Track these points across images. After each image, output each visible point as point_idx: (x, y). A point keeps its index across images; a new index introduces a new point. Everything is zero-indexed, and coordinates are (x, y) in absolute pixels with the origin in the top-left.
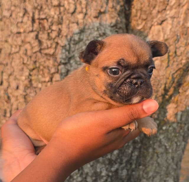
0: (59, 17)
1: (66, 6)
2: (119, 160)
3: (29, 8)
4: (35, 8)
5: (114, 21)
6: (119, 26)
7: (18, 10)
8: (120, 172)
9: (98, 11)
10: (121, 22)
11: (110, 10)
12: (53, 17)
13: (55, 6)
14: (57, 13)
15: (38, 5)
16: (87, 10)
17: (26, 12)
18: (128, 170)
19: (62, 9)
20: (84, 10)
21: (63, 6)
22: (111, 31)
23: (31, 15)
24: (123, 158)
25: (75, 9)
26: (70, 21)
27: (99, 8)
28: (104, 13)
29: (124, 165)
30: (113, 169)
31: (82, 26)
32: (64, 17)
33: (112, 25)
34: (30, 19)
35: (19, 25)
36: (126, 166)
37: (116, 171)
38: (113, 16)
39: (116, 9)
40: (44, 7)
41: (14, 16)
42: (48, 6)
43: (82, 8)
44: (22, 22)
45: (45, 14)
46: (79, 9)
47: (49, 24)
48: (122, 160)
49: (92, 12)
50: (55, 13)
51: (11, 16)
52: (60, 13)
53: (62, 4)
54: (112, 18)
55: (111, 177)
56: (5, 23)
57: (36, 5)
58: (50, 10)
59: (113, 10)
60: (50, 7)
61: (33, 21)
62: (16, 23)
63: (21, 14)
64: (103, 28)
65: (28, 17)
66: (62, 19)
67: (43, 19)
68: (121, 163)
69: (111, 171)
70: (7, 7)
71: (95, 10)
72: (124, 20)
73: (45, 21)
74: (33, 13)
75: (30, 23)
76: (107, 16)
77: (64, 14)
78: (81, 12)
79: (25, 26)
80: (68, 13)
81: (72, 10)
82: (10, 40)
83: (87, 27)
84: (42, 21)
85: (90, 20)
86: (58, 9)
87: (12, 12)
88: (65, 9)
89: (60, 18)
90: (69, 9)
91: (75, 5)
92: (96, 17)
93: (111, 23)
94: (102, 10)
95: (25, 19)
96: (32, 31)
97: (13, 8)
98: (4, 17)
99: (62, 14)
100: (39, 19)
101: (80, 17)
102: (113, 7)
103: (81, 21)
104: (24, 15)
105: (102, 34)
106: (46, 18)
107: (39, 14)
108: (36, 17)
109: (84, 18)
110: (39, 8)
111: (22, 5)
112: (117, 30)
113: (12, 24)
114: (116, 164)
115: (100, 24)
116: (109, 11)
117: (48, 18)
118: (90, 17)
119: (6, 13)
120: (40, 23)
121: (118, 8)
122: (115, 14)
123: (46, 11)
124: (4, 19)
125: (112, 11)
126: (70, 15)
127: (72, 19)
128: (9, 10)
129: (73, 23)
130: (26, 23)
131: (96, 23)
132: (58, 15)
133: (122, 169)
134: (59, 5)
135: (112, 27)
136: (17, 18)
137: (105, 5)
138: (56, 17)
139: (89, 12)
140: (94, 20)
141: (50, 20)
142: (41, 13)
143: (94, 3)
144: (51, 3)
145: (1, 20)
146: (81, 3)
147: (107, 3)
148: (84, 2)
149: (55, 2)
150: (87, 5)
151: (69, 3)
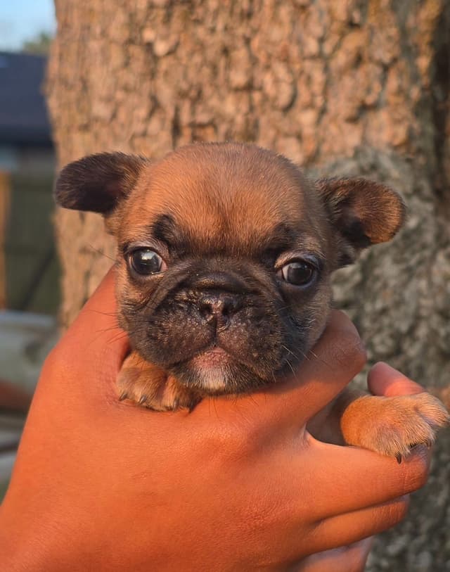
0: (247, 121)
1: (270, 89)
2: (409, 525)
3: (166, 94)
4: (182, 95)
5: (401, 133)
6: (417, 144)
7: (133, 99)
8: (411, 557)
9: (357, 104)
10: (423, 134)
11: (393, 99)
12: (232, 121)
13: (237, 90)
14: (244, 107)
15: (191, 86)
16: (326, 100)
17: (155, 106)
18: (434, 555)
19: (257, 96)
20: (319, 101)
21: (261, 89)
22: (394, 159)
23: (170, 113)
24: (422, 518)
25: (294, 98)
26: (278, 132)
27: (360, 94)
28: (375, 107)
29: (422, 539)
30: (393, 549)
31: (311, 147)
32: (263, 121)
33: (397, 142)
34: (168, 125)
35: (137, 142)
36: (430, 541)
37: (401, 556)
38: (397, 116)
39: (407, 98)
40: (208, 91)
41: (122, 116)
42: (216, 87)
43: (313, 95)
44: (144, 134)
45: (211, 110)
46: (304, 96)
47: (221, 138)
48: (417, 525)
49: (341, 105)
50: (238, 110)
51: (114, 116)
52: (252, 108)
53: (257, 83)
54: (397, 122)
56: (97, 136)
57: (184, 86)
58: (222, 99)
59: (400, 100)
60: (223, 91)
61: (176, 129)
62: (130, 137)
63: (142, 112)
64: (370, 152)
65: (163, 121)
66: (256, 125)
67: (202, 126)
68: (415, 534)
69: (385, 556)
70: (104, 92)
71: (350, 99)
72: (430, 129)
73: (209, 131)
74: (177, 110)
75: (166, 136)
76: (383, 117)
77: (263, 112)
78: (310, 106)
79: (154, 147)
80: (274, 108)
81: (284, 99)
83: (325, 148)
84: (199, 133)
85: (333, 129)
86: (245, 96)
87: (118, 105)
88: (265, 98)
89: (251, 123)
90: (276, 98)
91: (294, 84)
92: (353, 120)
93: (394, 136)
94: (370, 100)
95: (154, 125)
97: (120, 95)
98: (97, 119)
99: (258, 112)
100: (195, 126)
101: (307, 118)
102: (400, 91)
103: (308, 131)
104: (151, 113)
105: (366, 168)
106: (212, 124)
107: (193, 112)
108: (185, 118)
109: (318, 122)
110: (193, 93)
111: (146, 87)
112: (410, 156)
113: (117, 139)
114: (401, 533)
115: (364, 139)
116: (387, 103)
117: (217, 121)
118: (334, 120)
119: (101, 110)
120: (194, 138)
121: (415, 93)
122: (404, 111)
123: (214, 102)
124: (96, 127)
125: (397, 104)
126: (277, 115)
127: (285, 125)
128: (109, 100)
129: (287, 135)
130: (155, 137)
131: (352, 138)
132: (246, 114)
133: (419, 551)
134: (249, 87)
135: (396, 148)
136: (131, 123)
137: (376, 86)
138: (239, 119)
139: (332, 107)
140: (347, 127)
141: (223, 128)
142: (200, 108)
143: (348, 82)
144: (227, 80)
145: (85, 128)
146: (309, 80)
147: (384, 81)
148: (318, 77)
149: (239, 78)
150: (327, 85)
151: (277, 81)
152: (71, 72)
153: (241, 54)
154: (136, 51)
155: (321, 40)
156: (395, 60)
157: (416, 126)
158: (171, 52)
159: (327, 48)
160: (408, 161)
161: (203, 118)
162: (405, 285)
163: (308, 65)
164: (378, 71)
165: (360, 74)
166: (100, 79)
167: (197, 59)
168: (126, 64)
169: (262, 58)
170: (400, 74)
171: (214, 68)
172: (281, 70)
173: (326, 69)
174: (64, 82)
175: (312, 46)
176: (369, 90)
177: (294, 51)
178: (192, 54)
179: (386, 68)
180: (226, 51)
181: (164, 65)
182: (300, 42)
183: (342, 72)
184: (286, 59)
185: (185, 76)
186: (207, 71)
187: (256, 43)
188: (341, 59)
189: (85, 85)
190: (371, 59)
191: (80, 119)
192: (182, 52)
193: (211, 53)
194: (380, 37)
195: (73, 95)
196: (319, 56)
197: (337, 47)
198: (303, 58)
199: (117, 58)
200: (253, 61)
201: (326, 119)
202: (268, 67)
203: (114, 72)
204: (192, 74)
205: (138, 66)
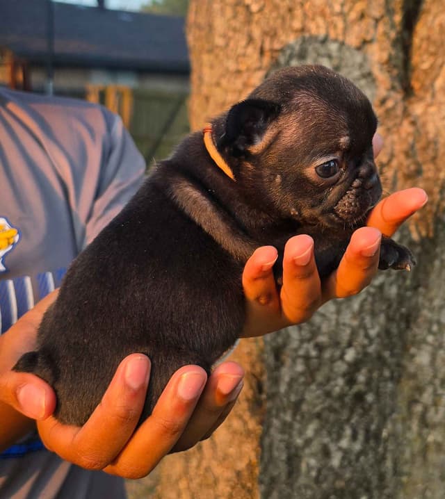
0: (301, 48)
1: (314, 30)
3: (257, 33)
4: (265, 33)
5: (385, 56)
6: (394, 62)
7: (238, 36)
8: (386, 288)
9: (362, 40)
10: (397, 58)
11: (381, 38)
12: (293, 48)
13: (296, 31)
14: (300, 41)
15: (271, 29)
16: (345, 37)
17: (250, 40)
18: (400, 287)
19: (306, 34)
20: (341, 38)
21: (309, 31)
22: (381, 70)
23: (259, 44)
27: (363, 34)
28: (371, 42)
30: (377, 283)
31: (336, 62)
32: (310, 48)
33: (383, 61)
34: (258, 50)
35: (240, 59)
36: (397, 280)
37: (381, 287)
38: (383, 47)
39: (389, 37)
40: (280, 32)
41: (232, 44)
42: (285, 30)
43: (337, 34)
44: (244, 55)
45: (282, 42)
46: (333, 35)
47: (287, 57)
49: (352, 40)
50: (297, 42)
51: (227, 45)
52: (304, 42)
53: (307, 28)
54: (383, 50)
55: (373, 295)
56: (217, 56)
57: (267, 29)
58: (288, 36)
59: (384, 38)
60: (289, 32)
61: (262, 52)
62: (236, 57)
63: (243, 43)
64: (367, 66)
65: (255, 48)
66: (306, 51)
67: (277, 51)
69: (374, 286)
70: (222, 32)
71: (357, 38)
72: (401, 55)
73: (281, 54)
74: (263, 42)
75: (256, 56)
76: (375, 47)
77: (310, 44)
78: (335, 40)
79: (249, 62)
80: (316, 41)
81: (322, 37)
82: (224, 82)
83: (343, 64)
84: (275, 55)
85: (348, 54)
86: (300, 35)
87: (230, 39)
88: (311, 36)
89: (304, 49)
90: (317, 36)
91: (327, 29)
92: (359, 49)
93: (381, 59)
94: (368, 38)
95: (250, 50)
96: (259, 69)
97: (231, 34)
98: (217, 47)
99: (307, 43)
100: (273, 51)
101: (333, 47)
102: (385, 34)
103: (335, 54)
104: (248, 44)
105: (366, 74)
106: (283, 50)
107: (272, 43)
108: (267, 46)
109: (340, 49)
110: (272, 33)
111: (246, 29)
112: (390, 69)
113: (228, 57)
115: (364, 59)
116: (378, 40)
117: (285, 49)
118: (348, 49)
119: (219, 41)
120: (272, 58)
121: (393, 34)
122: (387, 44)
123: (283, 38)
124: (217, 51)
125: (383, 41)
126: (317, 45)
127: (322, 50)
128: (224, 36)
129: (323, 56)
130: (251, 57)
131: (358, 58)
132: (301, 45)
133: (391, 284)
134: (303, 30)
135: (382, 64)
136: (237, 48)
137: (372, 31)
138: (297, 47)
139: (348, 42)
140: (356, 53)
142: (276, 41)
143: (356, 28)
144: (291, 27)
145: (210, 51)
146: (335, 27)
147: (376, 27)
148: (340, 25)
149: (297, 24)
150: (345, 30)
151: (318, 27)
152: (202, 20)
153: (298, 12)
154: (241, 10)
155: (342, 5)
156: (382, 17)
157: (393, 52)
158: (261, 10)
159: (346, 9)
160: (389, 72)
161: (277, 46)
162: (385, 138)
163: (335, 19)
164: (372, 22)
165: (363, 24)
166: (220, 24)
167: (274, 15)
168: (235, 17)
169: (310, 14)
170: (385, 24)
171: (283, 19)
172: (320, 21)
173: (345, 21)
174: (199, 27)
175: (337, 8)
176: (367, 32)
177: (328, 11)
178: (271, 11)
179: (377, 21)
180: (290, 10)
181: (256, 17)
182: (331, 6)
183: (354, 22)
184: (323, 14)
185: (268, 23)
186: (279, 21)
187: (307, 6)
188: (353, 15)
189: (211, 27)
190: (369, 16)
191: (207, 46)
192: (266, 11)
193: (283, 11)
194: (374, 4)
195: (203, 33)
196: (342, 14)
197: (351, 9)
198: (333, 14)
199: (229, 12)
200: (305, 15)
201: (344, 48)
202: (313, 19)
203: (229, 20)
204: (272, 22)
205: (241, 17)
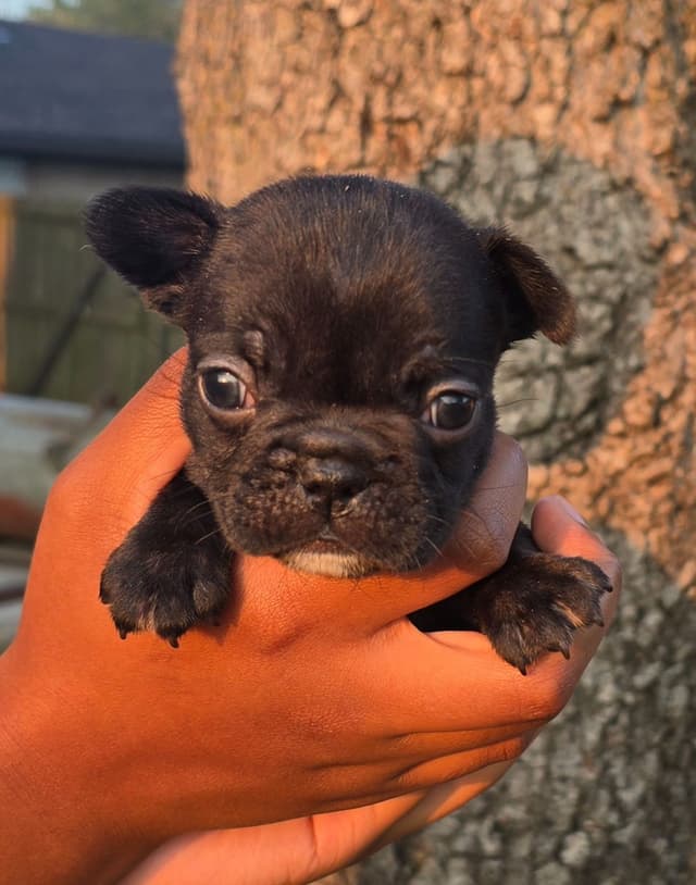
0: (464, 116)
1: (495, 74)
2: (662, 650)
3: (353, 78)
4: (375, 80)
5: (664, 138)
6: (683, 154)
7: (308, 84)
8: (663, 692)
9: (610, 98)
10: (690, 142)
11: (654, 95)
12: (443, 116)
13: (451, 75)
14: (460, 99)
15: (388, 69)
16: (569, 92)
17: (338, 94)
19: (477, 84)
20: (560, 93)
21: (483, 75)
22: (655, 171)
23: (359, 103)
24: (678, 642)
25: (527, 87)
26: (505, 130)
27: (613, 85)
28: (630, 104)
29: (678, 669)
30: (641, 680)
31: (548, 152)
32: (485, 117)
33: (658, 150)
34: (355, 119)
35: (312, 140)
36: (686, 673)
37: (650, 690)
38: (658, 116)
39: (672, 93)
40: (410, 75)
41: (290, 105)
42: (423, 71)
43: (552, 85)
44: (322, 131)
45: (414, 100)
46: (540, 86)
47: (428, 138)
48: (672, 651)
49: (588, 100)
50: (451, 102)
51: (279, 105)
52: (470, 100)
53: (478, 68)
54: (658, 124)
55: (632, 709)
56: (252, 133)
57: (378, 68)
58: (430, 87)
59: (664, 95)
60: (432, 76)
61: (366, 124)
62: (300, 134)
63: (320, 102)
64: (624, 162)
65: (347, 114)
66: (476, 123)
67: (402, 122)
68: (668, 662)
69: (632, 689)
70: (265, 73)
71: (599, 92)
73: (412, 128)
74: (368, 99)
75: (352, 133)
76: (639, 117)
77: (486, 105)
78: (548, 99)
79: (334, 147)
80: (500, 100)
81: (514, 90)
83: (565, 155)
84: (398, 130)
85: (576, 131)
86: (461, 84)
87: (284, 91)
88: (489, 87)
89: (469, 118)
90: (503, 88)
91: (527, 69)
92: (603, 119)
93: (655, 142)
94: (625, 95)
95: (336, 119)
96: (361, 165)
97: (287, 78)
98: (253, 109)
99: (478, 104)
100: (391, 121)
101: (543, 116)
102: (664, 84)
103: (544, 131)
104: (332, 103)
105: (620, 182)
106: (416, 120)
107: (390, 104)
108: (379, 110)
109: (558, 120)
110: (391, 78)
111: (326, 68)
112: (675, 170)
113: (282, 136)
114: (651, 660)
115: (617, 145)
116: (647, 99)
117: (422, 116)
118: (578, 118)
119: (261, 97)
120: (391, 137)
121: (682, 87)
122: (669, 110)
123: (419, 90)
124: (252, 120)
125: (659, 101)
126: (505, 109)
127: (515, 124)
128: (271, 83)
129: (516, 137)
130: (338, 135)
131: (601, 143)
132: (462, 108)
133: (673, 684)
134: (468, 72)
135: (658, 158)
136: (302, 115)
137: (634, 76)
138: (453, 114)
139: (576, 102)
140: (595, 129)
141: (430, 125)
142: (399, 98)
143: (596, 69)
144: (439, 62)
145: (237, 120)
146: (547, 66)
147: (643, 69)
148: (559, 61)
149: (454, 59)
150: (570, 75)
151: (505, 65)
152: (217, 45)
153: (457, 28)
154: (315, 19)
155: (564, 13)
156: (657, 43)
157: (683, 129)
158: (361, 23)
159: (572, 24)
160: (672, 175)
161: (403, 111)
162: (667, 336)
163: (546, 44)
164: (637, 56)
165: (613, 60)
166: (261, 54)
167: (397, 33)
168: (299, 37)
169: (486, 35)
170: (664, 62)
171: (421, 46)
172: (510, 50)
173: (569, 51)
174: (205, 59)
175: (553, 21)
176: (624, 82)
177: (529, 27)
178: (390, 25)
179: (646, 53)
180: (437, 23)
181: (351, 39)
182: (538, 17)
183: (590, 56)
184: (518, 36)
185: (380, 53)
186: (410, 49)
187: (477, 14)
188: (589, 39)
189: (238, 60)
190: (627, 40)
191: (230, 109)
192: (377, 23)
193: (418, 25)
194: (640, 12)
195: (219, 76)
196: (561, 34)
197: (584, 23)
198: (541, 35)
199: (285, 27)
200: (475, 38)
201: (567, 116)
202: (493, 46)
203: (281, 46)
204: (389, 52)
205: (315, 40)
